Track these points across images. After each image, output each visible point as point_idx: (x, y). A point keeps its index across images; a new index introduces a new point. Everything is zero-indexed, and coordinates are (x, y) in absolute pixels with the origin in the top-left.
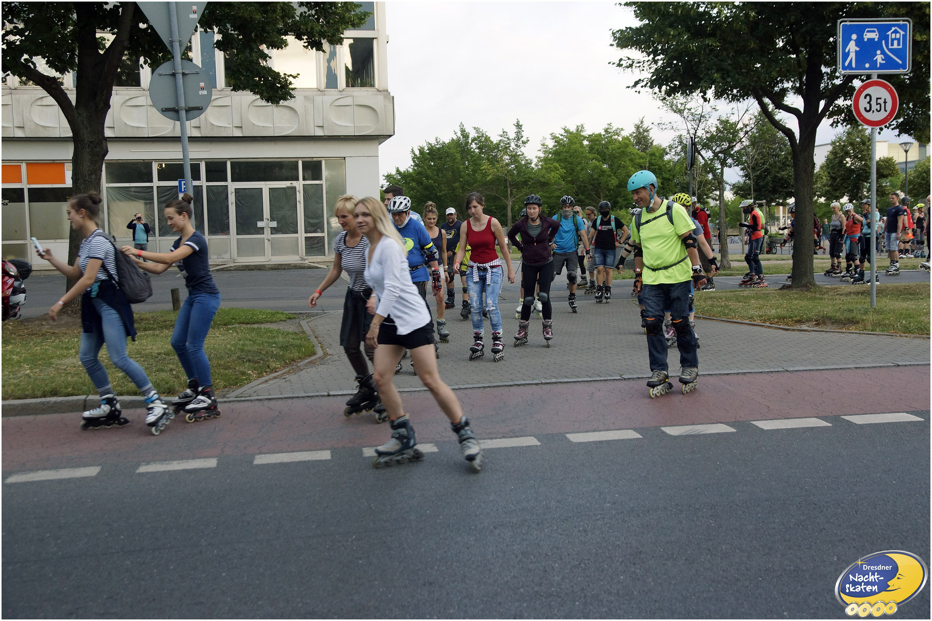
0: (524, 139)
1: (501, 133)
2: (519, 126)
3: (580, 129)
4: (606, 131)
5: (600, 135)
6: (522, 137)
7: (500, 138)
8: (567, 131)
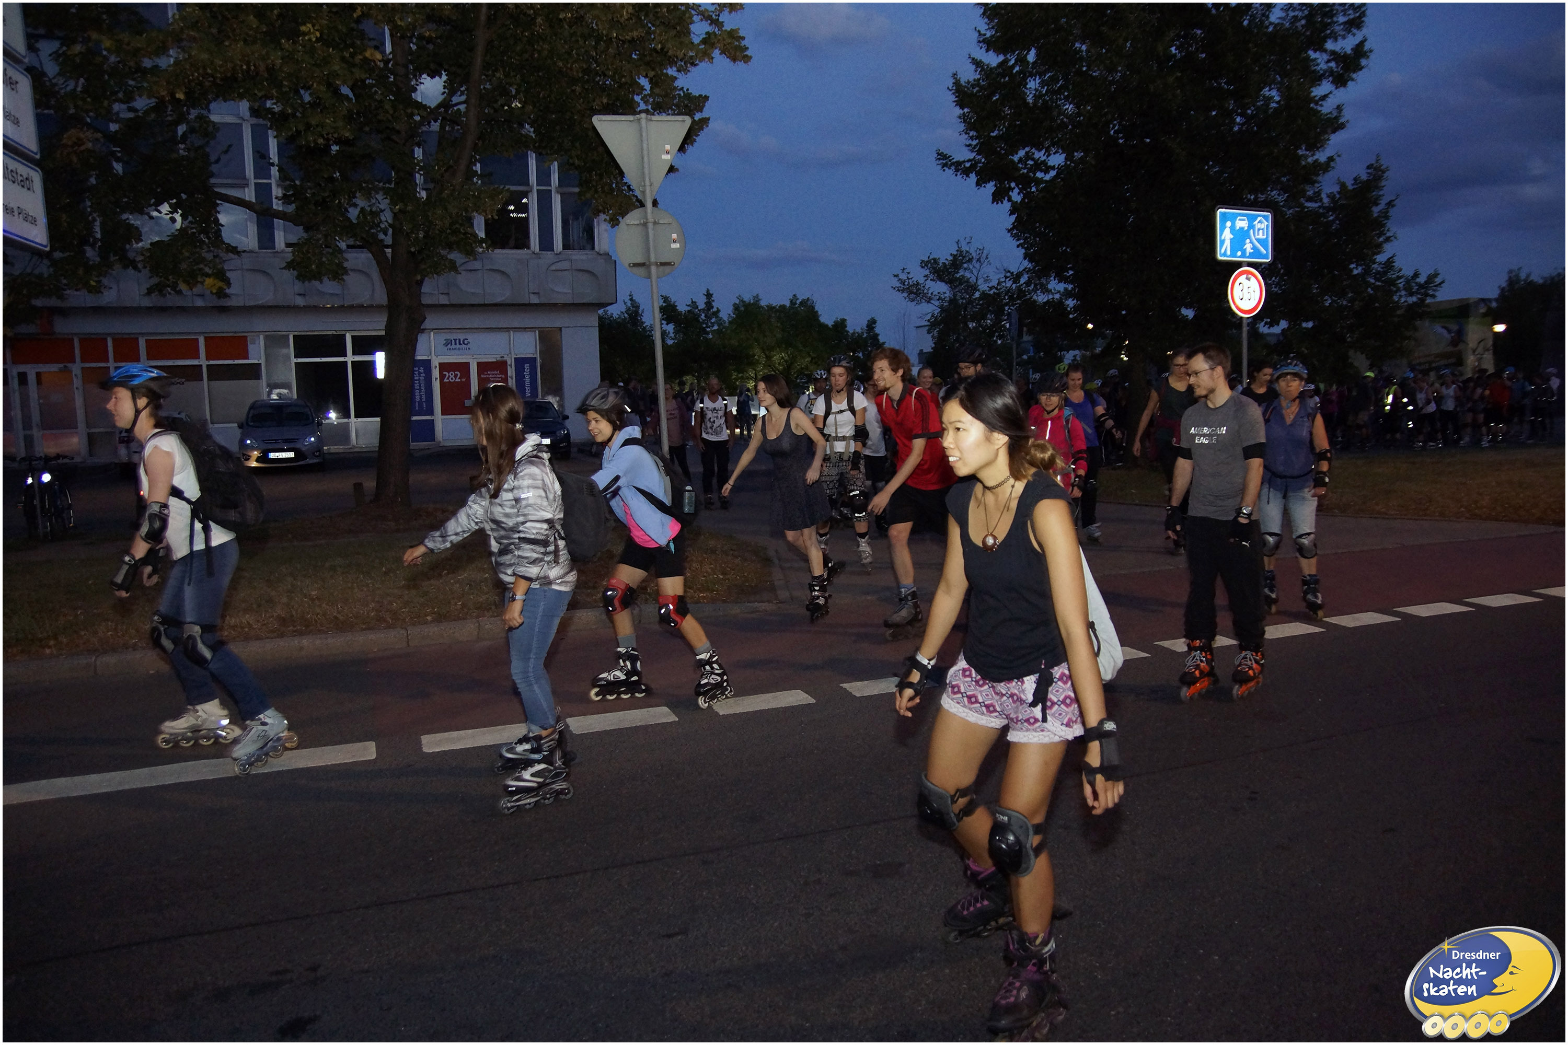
0: (715, 309)
1: (690, 303)
2: (709, 295)
3: (757, 299)
4: (793, 303)
5: (783, 307)
6: (713, 307)
7: (689, 308)
8: (742, 301)
